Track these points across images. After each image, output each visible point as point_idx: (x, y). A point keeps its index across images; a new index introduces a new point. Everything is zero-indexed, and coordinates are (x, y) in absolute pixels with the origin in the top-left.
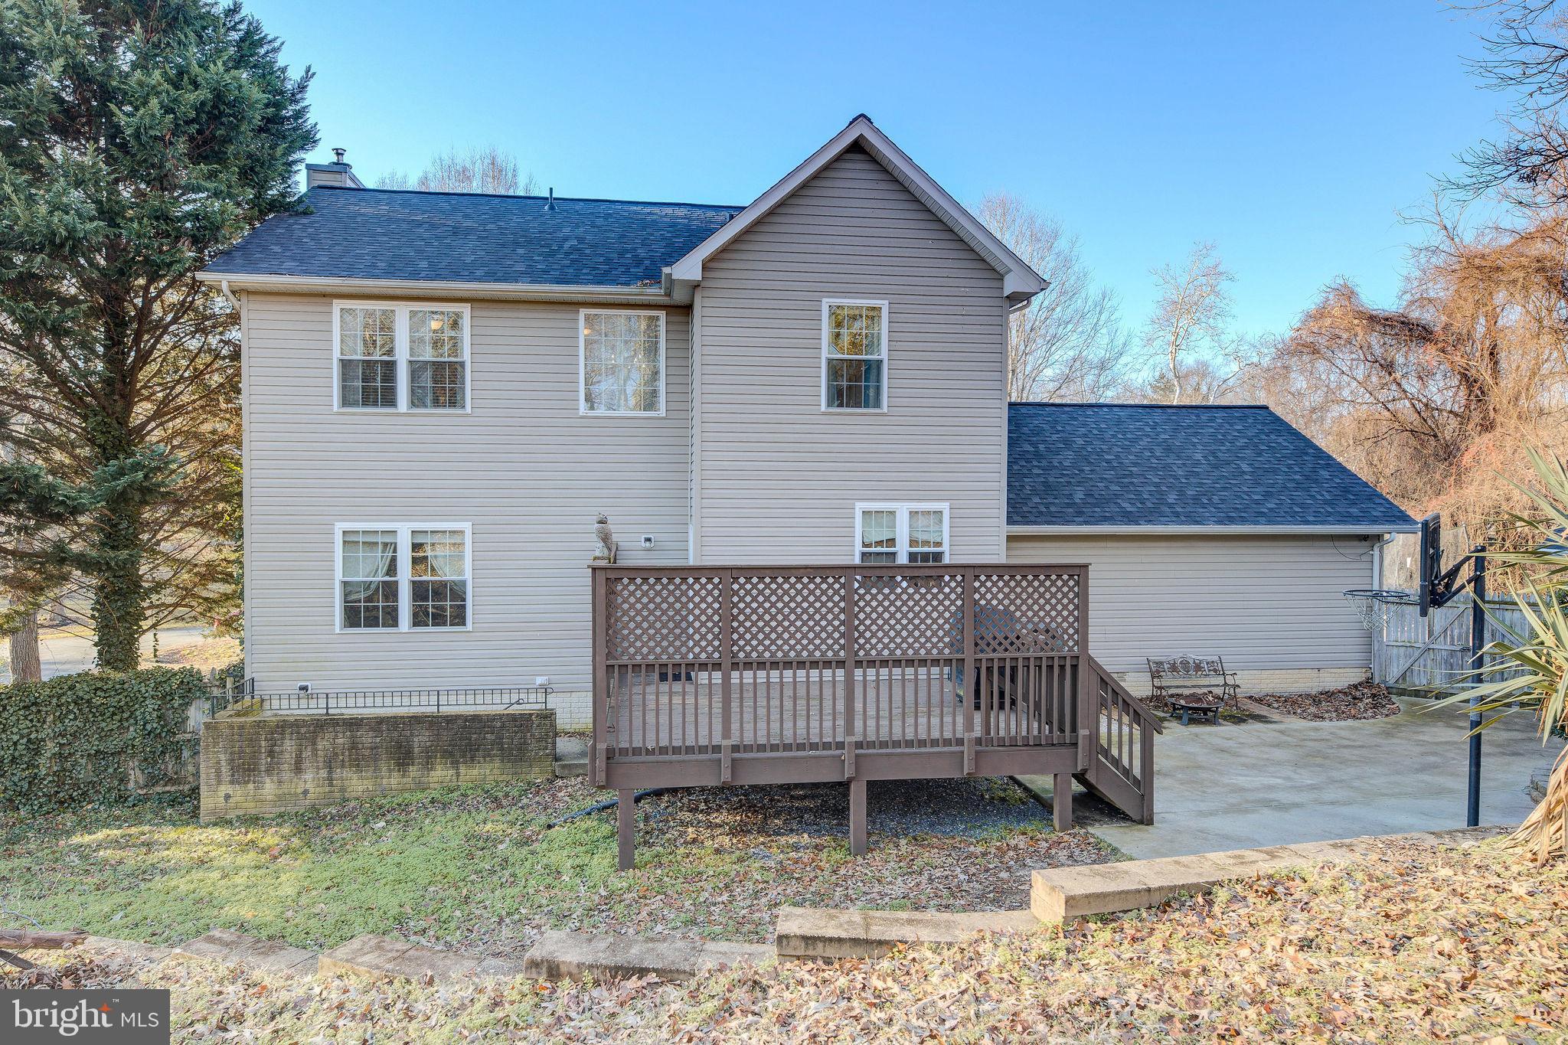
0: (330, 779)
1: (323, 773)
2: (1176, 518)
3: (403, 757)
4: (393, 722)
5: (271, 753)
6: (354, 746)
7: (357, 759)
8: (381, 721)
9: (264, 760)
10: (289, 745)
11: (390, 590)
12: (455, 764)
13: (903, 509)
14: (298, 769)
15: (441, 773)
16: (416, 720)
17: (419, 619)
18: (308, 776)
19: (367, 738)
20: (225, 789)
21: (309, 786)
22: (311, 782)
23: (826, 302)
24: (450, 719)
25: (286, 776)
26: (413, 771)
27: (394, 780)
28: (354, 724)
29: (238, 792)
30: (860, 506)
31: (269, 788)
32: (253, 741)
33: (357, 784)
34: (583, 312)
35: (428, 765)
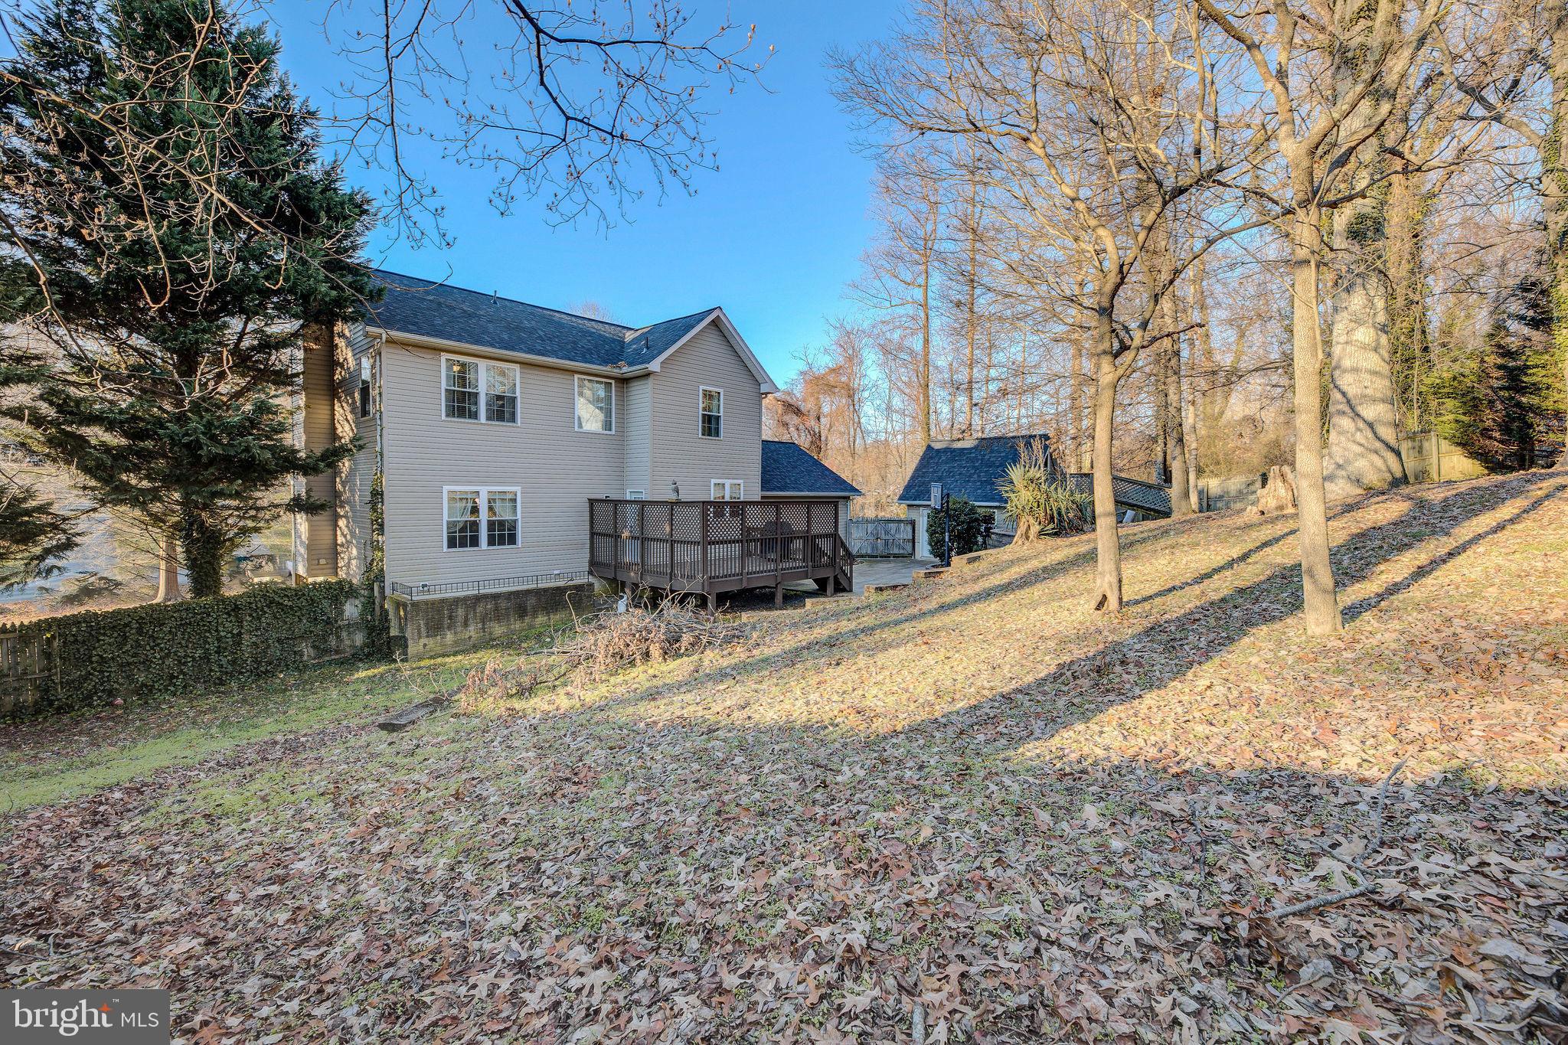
0: (483, 629)
1: (480, 625)
2: (794, 489)
3: (522, 612)
4: (517, 594)
5: (450, 617)
6: (496, 609)
7: (498, 616)
8: (511, 593)
9: (447, 621)
10: (461, 612)
11: (475, 526)
12: (548, 614)
13: (728, 483)
14: (466, 624)
15: (541, 619)
16: (528, 592)
17: (491, 542)
18: (472, 628)
19: (503, 604)
20: (423, 641)
21: (472, 634)
22: (473, 631)
23: (702, 387)
24: (545, 590)
25: (459, 629)
26: (527, 619)
27: (517, 626)
28: (495, 597)
29: (430, 642)
30: (713, 481)
31: (450, 637)
32: (439, 611)
33: (498, 630)
34: (576, 376)
35: (534, 616)
